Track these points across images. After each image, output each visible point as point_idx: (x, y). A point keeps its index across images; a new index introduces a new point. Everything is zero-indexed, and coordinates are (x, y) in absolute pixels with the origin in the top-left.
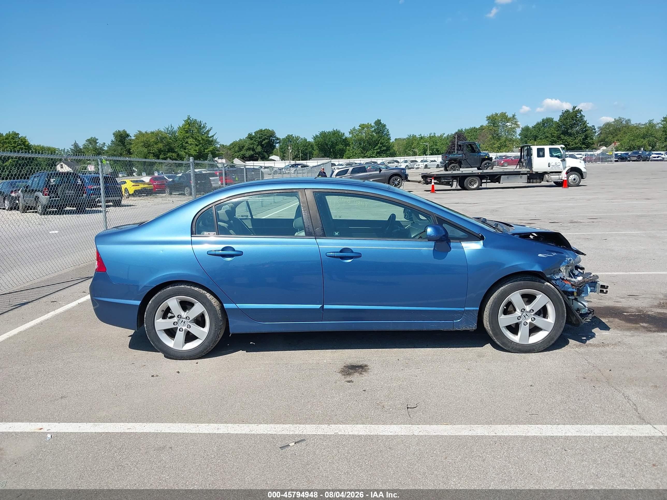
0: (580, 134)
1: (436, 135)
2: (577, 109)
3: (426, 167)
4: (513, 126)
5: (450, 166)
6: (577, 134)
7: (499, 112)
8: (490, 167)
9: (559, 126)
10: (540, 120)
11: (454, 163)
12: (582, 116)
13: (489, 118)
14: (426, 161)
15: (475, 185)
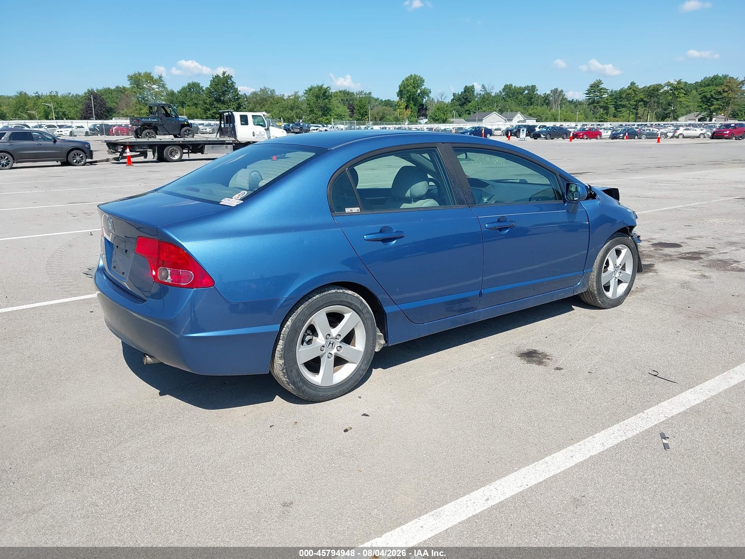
0: (233, 102)
1: (59, 95)
2: (226, 74)
3: (71, 134)
4: (160, 89)
5: (144, 132)
6: (230, 102)
7: (142, 72)
8: (191, 135)
9: (210, 92)
10: (185, 85)
11: (149, 129)
12: (233, 83)
13: (131, 78)
14: (70, 127)
15: (176, 156)
